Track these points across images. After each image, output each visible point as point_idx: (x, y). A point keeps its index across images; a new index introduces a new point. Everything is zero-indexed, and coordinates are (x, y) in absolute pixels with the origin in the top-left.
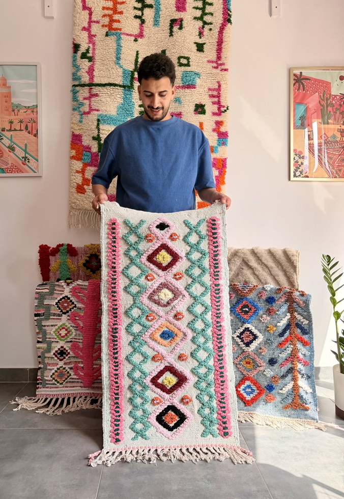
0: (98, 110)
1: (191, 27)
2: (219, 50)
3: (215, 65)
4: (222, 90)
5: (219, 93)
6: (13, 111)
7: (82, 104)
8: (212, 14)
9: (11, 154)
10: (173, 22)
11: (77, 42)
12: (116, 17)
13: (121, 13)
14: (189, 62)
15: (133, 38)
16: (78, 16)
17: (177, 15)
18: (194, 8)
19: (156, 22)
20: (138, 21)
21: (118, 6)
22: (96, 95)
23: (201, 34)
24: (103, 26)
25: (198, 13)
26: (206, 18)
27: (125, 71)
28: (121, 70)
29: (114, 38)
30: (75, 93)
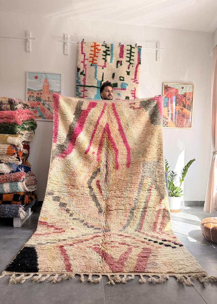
0: (87, 97)
1: (125, 65)
2: (136, 75)
3: (134, 81)
4: (136, 91)
5: (135, 93)
6: (50, 93)
7: (81, 94)
8: (133, 60)
9: (49, 111)
10: (118, 62)
11: (79, 67)
12: (95, 58)
13: (97, 57)
14: (124, 79)
15: (102, 67)
16: (79, 56)
17: (120, 59)
18: (126, 57)
19: (111, 62)
20: (104, 60)
21: (96, 54)
22: (87, 90)
23: (129, 68)
24: (90, 61)
25: (128, 59)
26: (131, 62)
27: (98, 81)
28: (97, 81)
29: (94, 67)
30: (77, 88)
